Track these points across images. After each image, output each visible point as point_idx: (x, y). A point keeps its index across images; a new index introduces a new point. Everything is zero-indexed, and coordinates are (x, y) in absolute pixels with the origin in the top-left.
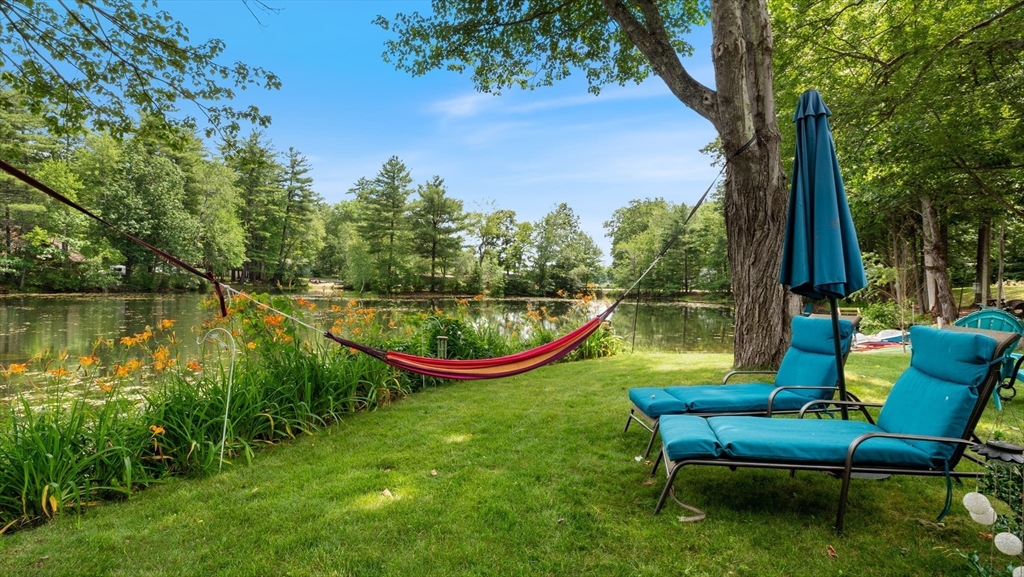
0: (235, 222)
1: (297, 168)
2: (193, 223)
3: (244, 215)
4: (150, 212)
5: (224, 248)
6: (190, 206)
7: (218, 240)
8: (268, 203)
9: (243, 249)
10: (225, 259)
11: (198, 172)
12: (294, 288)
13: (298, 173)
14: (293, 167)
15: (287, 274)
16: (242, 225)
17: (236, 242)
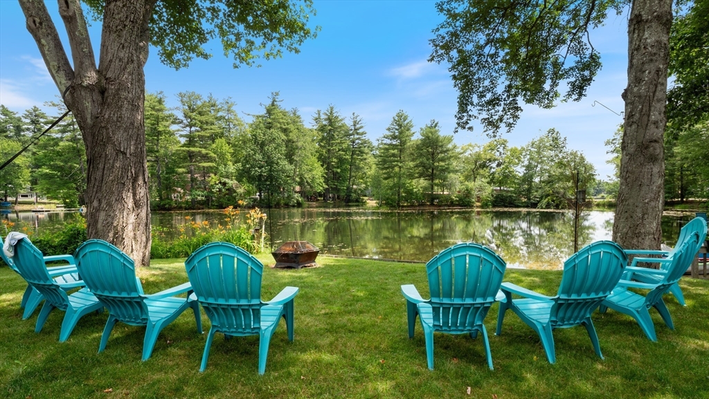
0: (317, 165)
1: (358, 126)
2: (288, 167)
3: (324, 160)
4: (266, 162)
5: (309, 181)
6: (290, 157)
7: (306, 176)
8: (339, 150)
9: (322, 180)
10: (311, 187)
11: (293, 136)
12: (357, 204)
13: (358, 129)
14: (355, 125)
15: (354, 195)
16: (322, 166)
17: (317, 177)
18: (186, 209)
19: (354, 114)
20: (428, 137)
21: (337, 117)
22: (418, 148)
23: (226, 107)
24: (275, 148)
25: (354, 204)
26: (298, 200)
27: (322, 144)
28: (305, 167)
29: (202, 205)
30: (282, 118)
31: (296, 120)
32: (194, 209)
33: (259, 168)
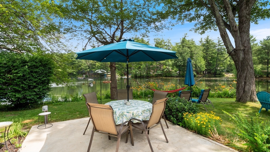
0: (202, 60)
3: (205, 58)
4: (183, 60)
5: (200, 66)
6: (191, 57)
7: (198, 64)
8: (212, 53)
9: (205, 66)
10: (200, 69)
11: (193, 49)
12: (220, 76)
13: (220, 44)
14: (219, 42)
15: (218, 72)
16: (204, 60)
17: (202, 65)
18: (155, 77)
19: (218, 38)
20: (266, 45)
21: (210, 40)
22: (259, 50)
23: (168, 41)
24: (186, 55)
25: (218, 76)
26: (194, 74)
27: (204, 51)
28: (197, 61)
29: (160, 76)
30: (188, 43)
31: (193, 43)
32: (157, 77)
33: (181, 62)
